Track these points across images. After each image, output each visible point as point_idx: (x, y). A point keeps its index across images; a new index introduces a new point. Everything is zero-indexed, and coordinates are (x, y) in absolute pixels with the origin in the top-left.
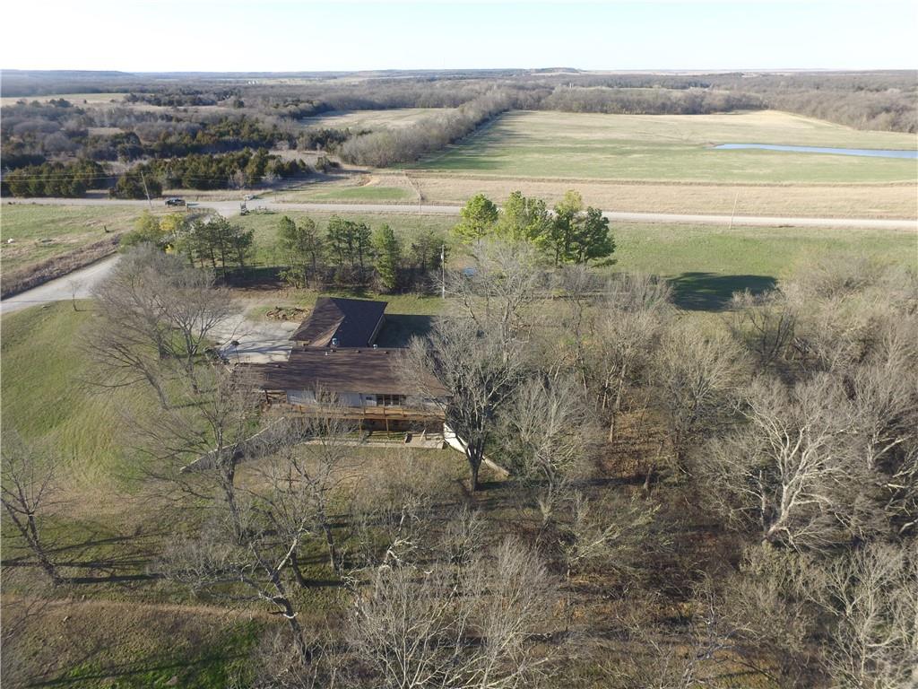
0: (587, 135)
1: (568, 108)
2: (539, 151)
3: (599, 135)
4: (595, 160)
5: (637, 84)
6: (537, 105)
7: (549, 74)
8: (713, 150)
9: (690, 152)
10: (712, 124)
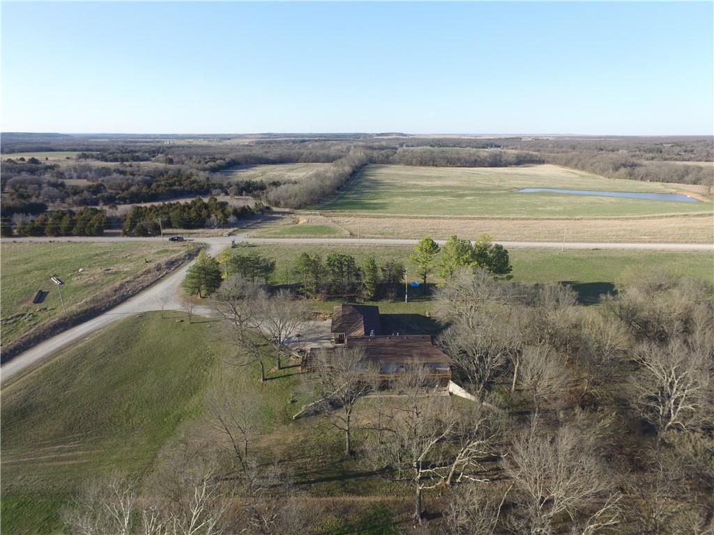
0: (429, 183)
1: (409, 163)
2: (402, 195)
3: (438, 183)
4: (442, 201)
5: (451, 145)
6: (387, 161)
7: (387, 137)
8: (519, 193)
9: (505, 194)
10: (511, 174)
